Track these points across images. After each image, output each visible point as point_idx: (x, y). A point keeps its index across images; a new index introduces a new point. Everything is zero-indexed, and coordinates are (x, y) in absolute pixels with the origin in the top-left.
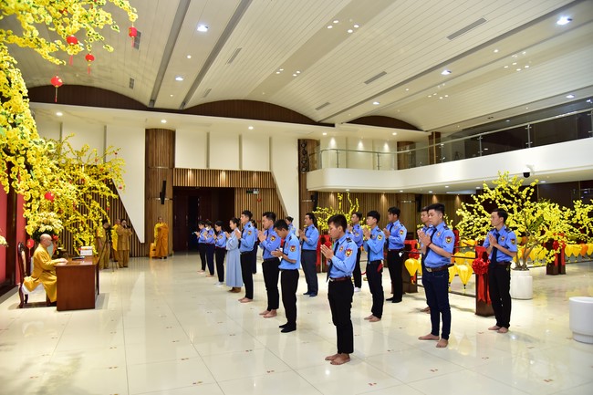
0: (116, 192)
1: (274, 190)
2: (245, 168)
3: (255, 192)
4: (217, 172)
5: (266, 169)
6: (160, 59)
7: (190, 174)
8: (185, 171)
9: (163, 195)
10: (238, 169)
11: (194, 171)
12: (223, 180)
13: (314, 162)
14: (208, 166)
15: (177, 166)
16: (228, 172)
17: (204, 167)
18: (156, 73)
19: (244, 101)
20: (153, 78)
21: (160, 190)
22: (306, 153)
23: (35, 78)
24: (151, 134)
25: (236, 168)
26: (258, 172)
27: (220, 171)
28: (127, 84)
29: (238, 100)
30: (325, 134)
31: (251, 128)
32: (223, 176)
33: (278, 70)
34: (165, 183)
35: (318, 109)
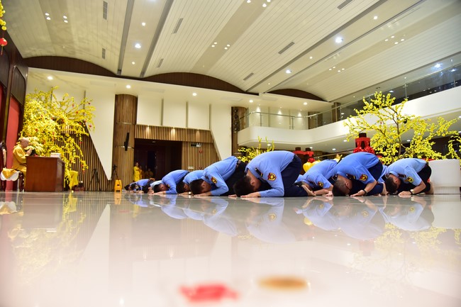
0: (87, 131)
1: (212, 144)
2: (191, 126)
3: (198, 146)
4: (168, 129)
5: (206, 128)
6: (122, 26)
7: (148, 130)
8: (144, 127)
9: (126, 144)
10: (184, 127)
11: (151, 127)
12: (173, 136)
13: (243, 124)
14: (162, 124)
15: (138, 123)
16: (177, 129)
17: (159, 125)
18: (121, 40)
19: (189, 73)
20: (119, 46)
21: (124, 140)
22: (238, 117)
23: (32, 49)
24: (119, 98)
25: (183, 126)
26: (200, 131)
27: (171, 128)
28: (101, 55)
29: (185, 73)
30: (251, 101)
31: (195, 94)
32: (173, 132)
33: (213, 44)
34: (128, 134)
35: (245, 79)
